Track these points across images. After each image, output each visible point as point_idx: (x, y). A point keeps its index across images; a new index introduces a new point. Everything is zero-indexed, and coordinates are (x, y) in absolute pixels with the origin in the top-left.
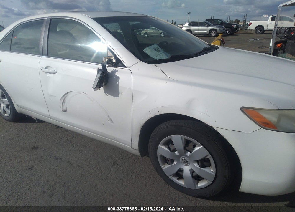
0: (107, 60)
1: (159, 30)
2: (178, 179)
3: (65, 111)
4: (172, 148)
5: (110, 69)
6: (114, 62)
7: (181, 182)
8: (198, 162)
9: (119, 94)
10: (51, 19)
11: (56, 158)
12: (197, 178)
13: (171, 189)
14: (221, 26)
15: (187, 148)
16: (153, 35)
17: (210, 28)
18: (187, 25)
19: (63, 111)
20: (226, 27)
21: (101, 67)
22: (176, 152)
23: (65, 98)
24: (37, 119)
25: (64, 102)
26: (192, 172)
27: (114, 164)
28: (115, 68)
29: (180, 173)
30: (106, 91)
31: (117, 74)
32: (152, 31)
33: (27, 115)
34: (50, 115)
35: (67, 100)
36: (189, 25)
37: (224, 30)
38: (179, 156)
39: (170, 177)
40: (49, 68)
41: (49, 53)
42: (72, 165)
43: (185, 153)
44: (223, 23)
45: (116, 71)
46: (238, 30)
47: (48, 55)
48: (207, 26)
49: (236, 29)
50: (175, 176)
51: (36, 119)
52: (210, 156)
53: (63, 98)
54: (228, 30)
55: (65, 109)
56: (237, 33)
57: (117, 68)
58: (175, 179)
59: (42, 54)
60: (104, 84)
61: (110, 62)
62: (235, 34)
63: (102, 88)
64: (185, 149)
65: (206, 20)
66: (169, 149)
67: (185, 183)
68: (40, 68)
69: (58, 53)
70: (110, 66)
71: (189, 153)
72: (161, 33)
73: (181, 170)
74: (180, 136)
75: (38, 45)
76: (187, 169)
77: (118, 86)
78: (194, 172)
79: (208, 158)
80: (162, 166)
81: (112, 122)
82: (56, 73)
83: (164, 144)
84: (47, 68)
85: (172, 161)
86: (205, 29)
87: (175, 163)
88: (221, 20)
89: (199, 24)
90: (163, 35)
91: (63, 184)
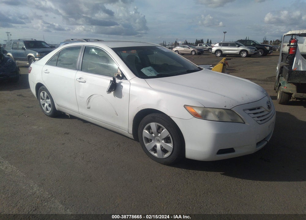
0: (117, 75)
1: (189, 48)
2: (155, 153)
3: (89, 108)
4: (151, 131)
5: (118, 81)
6: (121, 77)
7: (156, 155)
8: (164, 139)
9: (122, 96)
10: (86, 47)
11: (80, 140)
12: (164, 151)
13: (150, 160)
14: (253, 47)
15: (158, 131)
16: (184, 52)
17: (241, 48)
18: (217, 45)
19: (88, 108)
20: (258, 49)
21: (112, 79)
22: (153, 135)
23: (90, 99)
24: (70, 115)
25: (89, 101)
26: (162, 147)
27: (118, 146)
28: (121, 81)
29: (155, 148)
30: (115, 95)
31: (121, 84)
32: (183, 49)
33: (63, 112)
34: (79, 111)
35: (91, 101)
36: (219, 45)
37: (256, 52)
38: (155, 137)
39: (150, 151)
40: (82, 79)
41: (83, 69)
42: (90, 144)
43: (158, 134)
44: (255, 44)
45: (121, 82)
46: (271, 52)
47: (81, 70)
48: (238, 47)
49: (268, 51)
50: (153, 151)
51: (68, 115)
52: (170, 135)
53: (89, 99)
54: (261, 52)
55: (89, 107)
56: (270, 54)
57: (122, 81)
58: (152, 153)
59: (78, 70)
60: (113, 90)
61: (118, 77)
62: (268, 56)
63: (112, 92)
64: (157, 131)
65: (238, 41)
66: (149, 132)
67: (158, 155)
68: (76, 79)
69: (89, 69)
70: (118, 79)
71: (160, 134)
72: (192, 51)
73: (156, 146)
74: (154, 123)
75: (76, 62)
76: (158, 145)
77: (121, 91)
78: (163, 147)
79: (169, 137)
80: (145, 144)
81: (117, 115)
82: (86, 82)
83: (147, 129)
84: (80, 79)
85: (151, 140)
86: (235, 50)
87: (153, 141)
88: (253, 41)
89: (229, 45)
90: (193, 53)
91: (83, 153)
